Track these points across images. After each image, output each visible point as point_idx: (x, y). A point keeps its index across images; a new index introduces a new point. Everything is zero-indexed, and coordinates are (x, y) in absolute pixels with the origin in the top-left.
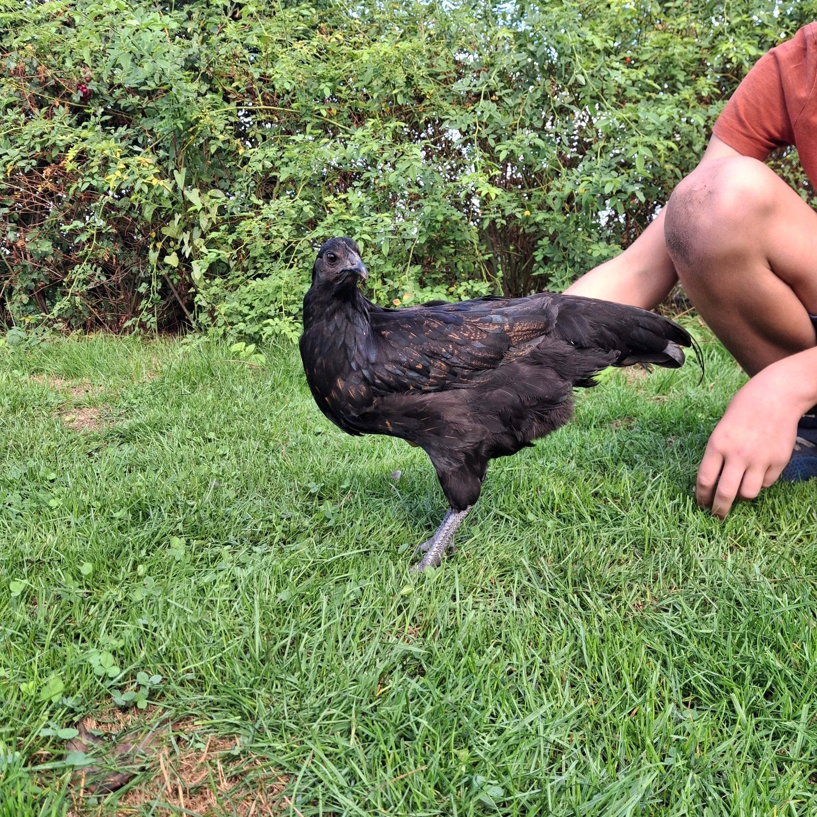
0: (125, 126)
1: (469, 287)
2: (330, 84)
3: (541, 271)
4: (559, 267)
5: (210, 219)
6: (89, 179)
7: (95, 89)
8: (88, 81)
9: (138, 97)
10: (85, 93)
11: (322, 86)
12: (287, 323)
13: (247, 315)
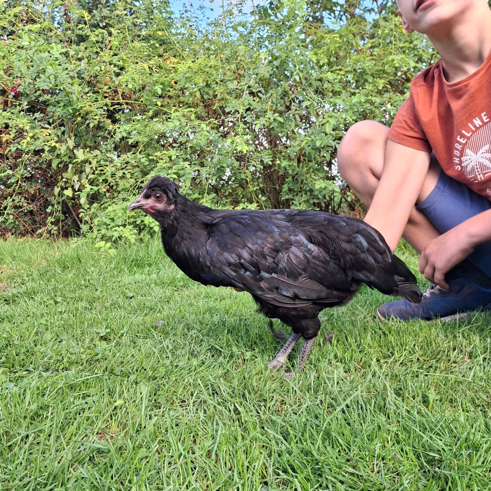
0: (39, 113)
1: (245, 207)
2: (161, 86)
3: (287, 197)
4: (297, 194)
5: (92, 168)
6: (17, 145)
7: (22, 91)
8: (18, 86)
9: (50, 95)
10: (16, 93)
11: (156, 87)
12: (128, 230)
13: (109, 225)
